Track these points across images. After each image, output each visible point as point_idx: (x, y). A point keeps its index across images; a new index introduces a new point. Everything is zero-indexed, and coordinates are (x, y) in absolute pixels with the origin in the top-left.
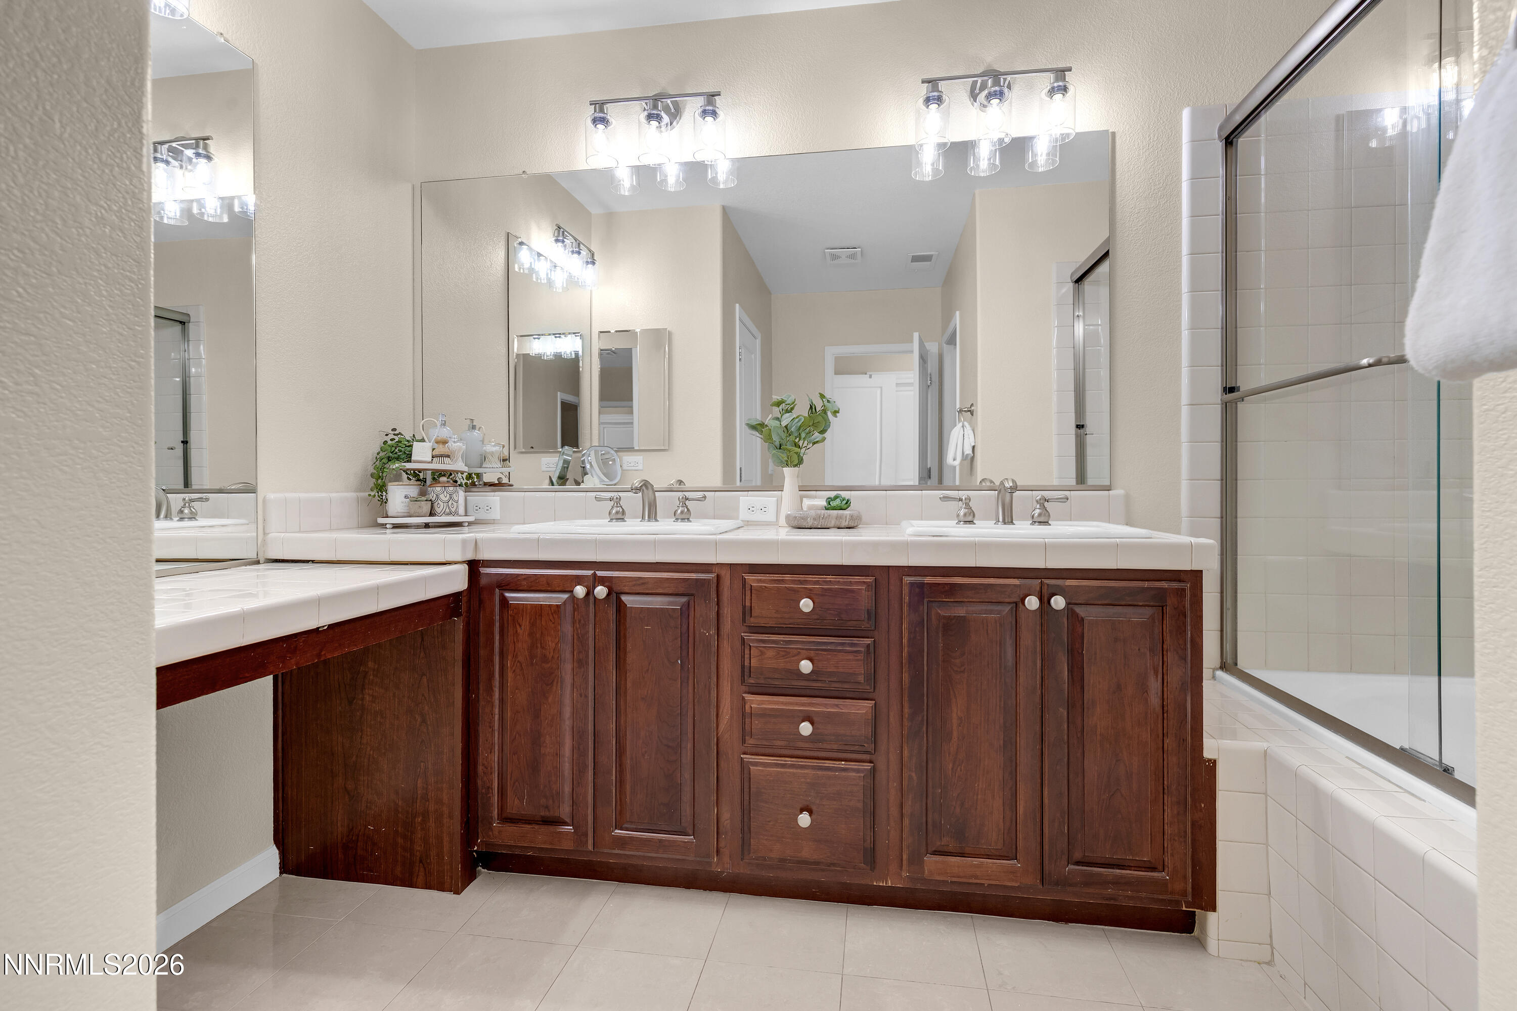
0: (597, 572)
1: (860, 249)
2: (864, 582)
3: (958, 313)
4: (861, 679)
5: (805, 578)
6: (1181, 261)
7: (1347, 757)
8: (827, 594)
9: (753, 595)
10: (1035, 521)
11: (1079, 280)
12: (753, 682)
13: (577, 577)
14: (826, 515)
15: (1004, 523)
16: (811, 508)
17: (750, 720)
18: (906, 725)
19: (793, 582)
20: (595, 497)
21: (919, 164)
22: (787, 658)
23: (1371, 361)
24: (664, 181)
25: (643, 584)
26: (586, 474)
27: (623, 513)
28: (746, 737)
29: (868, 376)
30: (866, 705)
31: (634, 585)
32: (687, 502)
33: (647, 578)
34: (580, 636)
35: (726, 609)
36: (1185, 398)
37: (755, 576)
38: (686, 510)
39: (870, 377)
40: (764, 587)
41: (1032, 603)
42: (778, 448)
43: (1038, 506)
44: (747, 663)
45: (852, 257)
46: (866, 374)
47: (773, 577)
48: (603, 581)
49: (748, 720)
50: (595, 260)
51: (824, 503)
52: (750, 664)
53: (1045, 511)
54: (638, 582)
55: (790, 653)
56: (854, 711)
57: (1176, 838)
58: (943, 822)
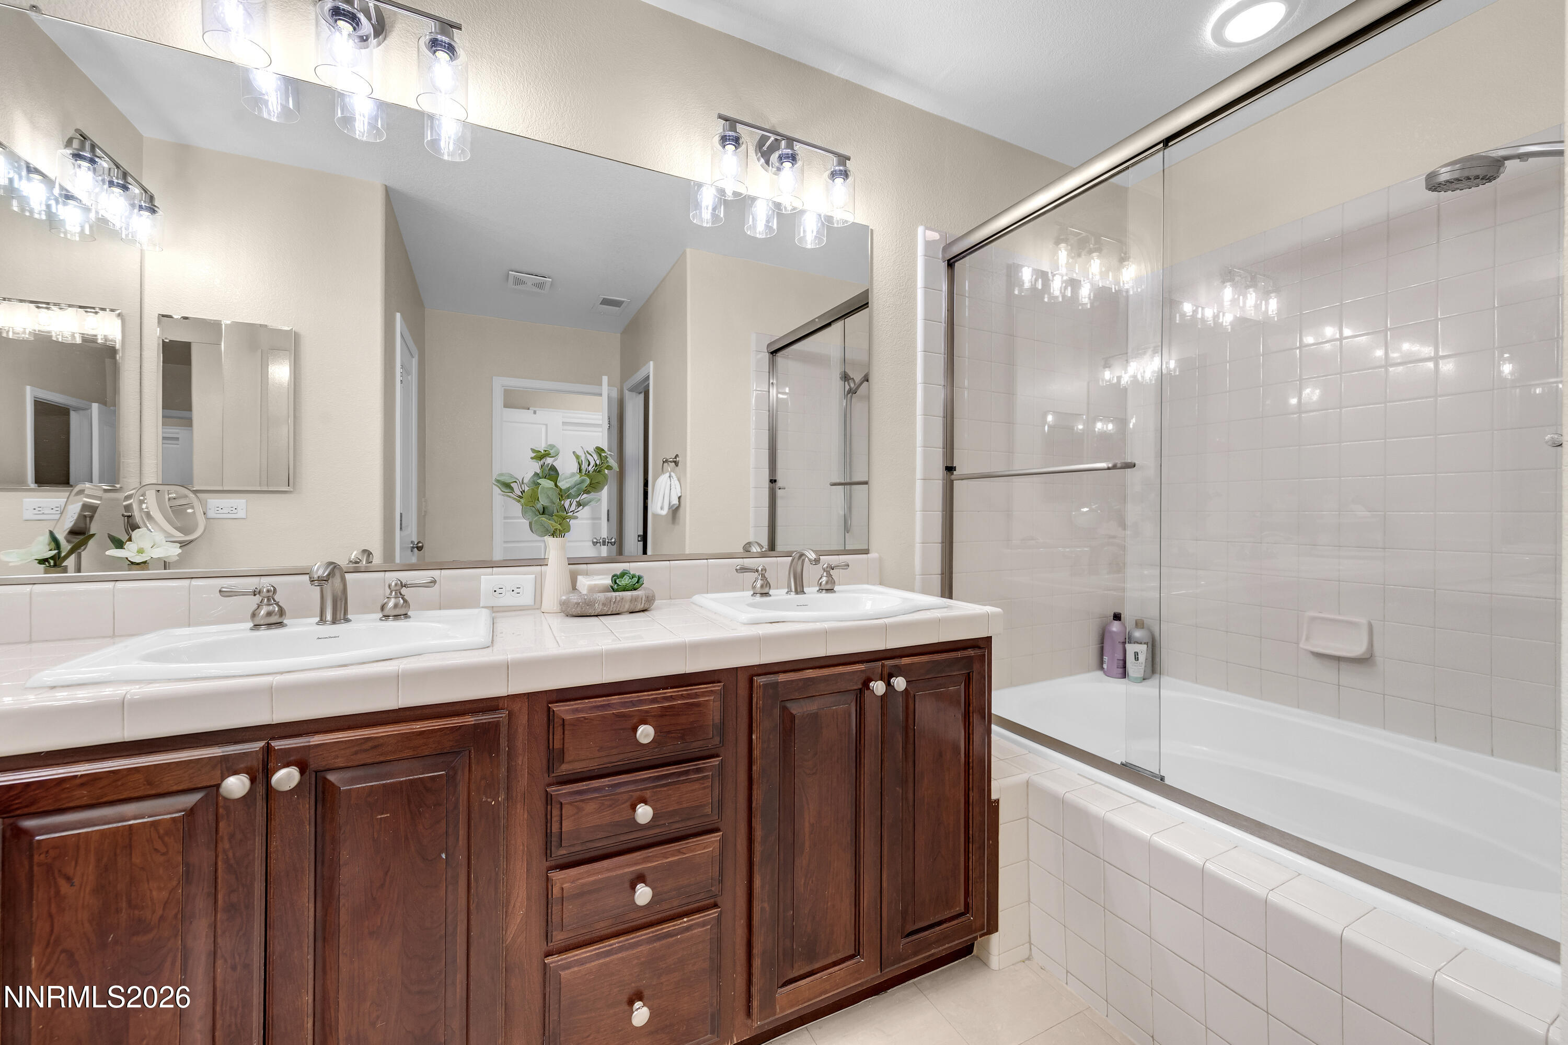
0: (273, 743)
1: (551, 280)
2: (712, 691)
3: (651, 363)
4: (708, 810)
5: (638, 697)
6: (916, 356)
7: (1079, 774)
8: (667, 713)
9: (566, 732)
10: (823, 588)
11: (774, 353)
12: (565, 852)
13: (225, 759)
14: (618, 599)
15: (797, 592)
16: (592, 589)
17: (561, 907)
18: (758, 850)
19: (624, 704)
20: (220, 591)
21: (698, 206)
22: (616, 807)
23: (1110, 465)
24: (348, 120)
25: (375, 747)
26: (135, 527)
27: (282, 612)
28: (554, 933)
29: (531, 411)
30: (713, 839)
31: (356, 753)
32: (404, 591)
33: (382, 736)
34: (232, 861)
35: (520, 758)
36: (919, 474)
37: (568, 706)
38: (402, 601)
39: (535, 412)
40: (582, 719)
41: (879, 687)
42: (541, 512)
43: (825, 574)
44: (555, 828)
45: (540, 286)
46: (529, 409)
47: (595, 702)
48: (287, 759)
49: (556, 909)
50: (155, 206)
51: (608, 581)
52: (561, 829)
53: (831, 581)
54: (365, 747)
55: (619, 800)
56: (699, 852)
57: (978, 880)
58: (794, 947)
